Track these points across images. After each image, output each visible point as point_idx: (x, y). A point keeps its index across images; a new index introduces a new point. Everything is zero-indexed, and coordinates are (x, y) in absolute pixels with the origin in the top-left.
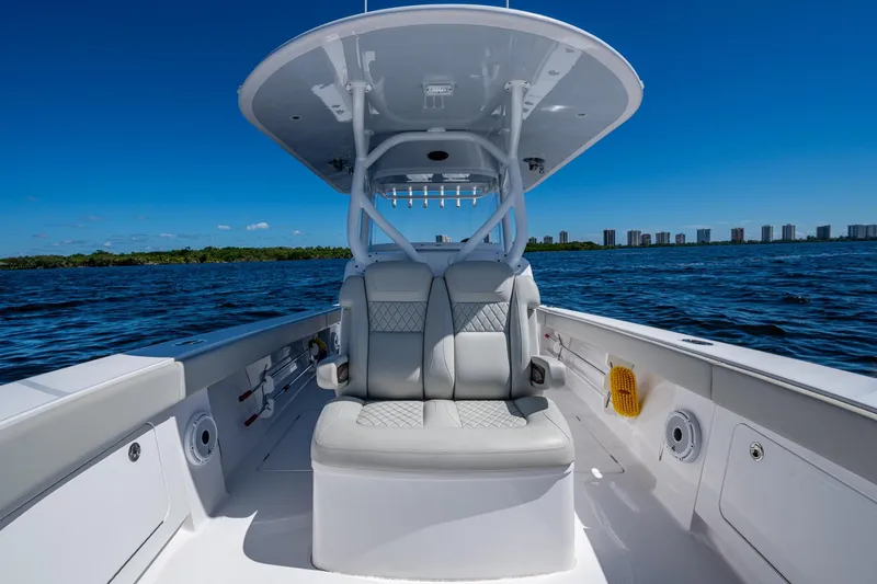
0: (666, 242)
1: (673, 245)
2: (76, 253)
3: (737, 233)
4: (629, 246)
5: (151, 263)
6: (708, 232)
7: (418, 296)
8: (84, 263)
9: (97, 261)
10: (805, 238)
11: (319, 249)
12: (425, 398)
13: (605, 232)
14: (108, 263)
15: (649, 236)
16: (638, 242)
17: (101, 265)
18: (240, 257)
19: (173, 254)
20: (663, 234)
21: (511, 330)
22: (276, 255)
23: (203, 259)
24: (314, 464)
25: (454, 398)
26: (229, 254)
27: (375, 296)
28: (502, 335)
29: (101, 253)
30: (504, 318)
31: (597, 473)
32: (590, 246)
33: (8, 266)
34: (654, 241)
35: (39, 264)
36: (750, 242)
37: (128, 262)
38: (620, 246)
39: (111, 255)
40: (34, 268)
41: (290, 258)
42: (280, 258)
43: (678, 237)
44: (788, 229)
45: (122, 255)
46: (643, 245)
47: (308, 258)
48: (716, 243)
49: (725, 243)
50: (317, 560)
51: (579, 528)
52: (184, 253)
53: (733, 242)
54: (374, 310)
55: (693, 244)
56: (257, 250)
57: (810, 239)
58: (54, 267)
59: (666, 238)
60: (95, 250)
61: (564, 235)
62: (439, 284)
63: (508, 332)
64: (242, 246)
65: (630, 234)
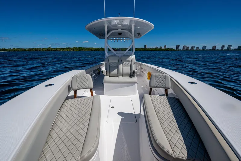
0: (193, 49)
1: (195, 50)
2: (44, 48)
3: (214, 47)
4: (183, 50)
5: (61, 51)
6: (206, 46)
7: (117, 61)
8: (46, 50)
9: (49, 50)
10: (234, 49)
11: (101, 48)
12: (118, 76)
13: (177, 46)
14: (51, 51)
15: (189, 47)
16: (185, 49)
17: (50, 51)
18: (82, 50)
19: (66, 48)
20: (193, 47)
21: (131, 66)
22: (91, 50)
23: (73, 50)
24: (104, 83)
25: (122, 76)
26: (80, 49)
27: (110, 61)
28: (130, 67)
29: (49, 48)
30: (130, 64)
31: (142, 87)
32: (172, 50)
33: (29, 50)
34: (190, 49)
35: (36, 50)
36: (217, 50)
37: (56, 50)
38: (180, 50)
39: (52, 48)
40: (35, 51)
41: (94, 51)
42: (92, 50)
43: (197, 48)
44: (229, 46)
45: (54, 48)
46: (187, 50)
47: (99, 51)
48: (207, 50)
49: (210, 50)
50: (105, 94)
51: (137, 91)
52: (69, 48)
53: (213, 50)
54: (110, 63)
55: (201, 50)
56: (86, 48)
57: (235, 49)
58: (40, 51)
59: (193, 48)
60: (48, 47)
61: (165, 46)
62: (120, 59)
63: (130, 66)
64: (82, 47)
65: (184, 46)
